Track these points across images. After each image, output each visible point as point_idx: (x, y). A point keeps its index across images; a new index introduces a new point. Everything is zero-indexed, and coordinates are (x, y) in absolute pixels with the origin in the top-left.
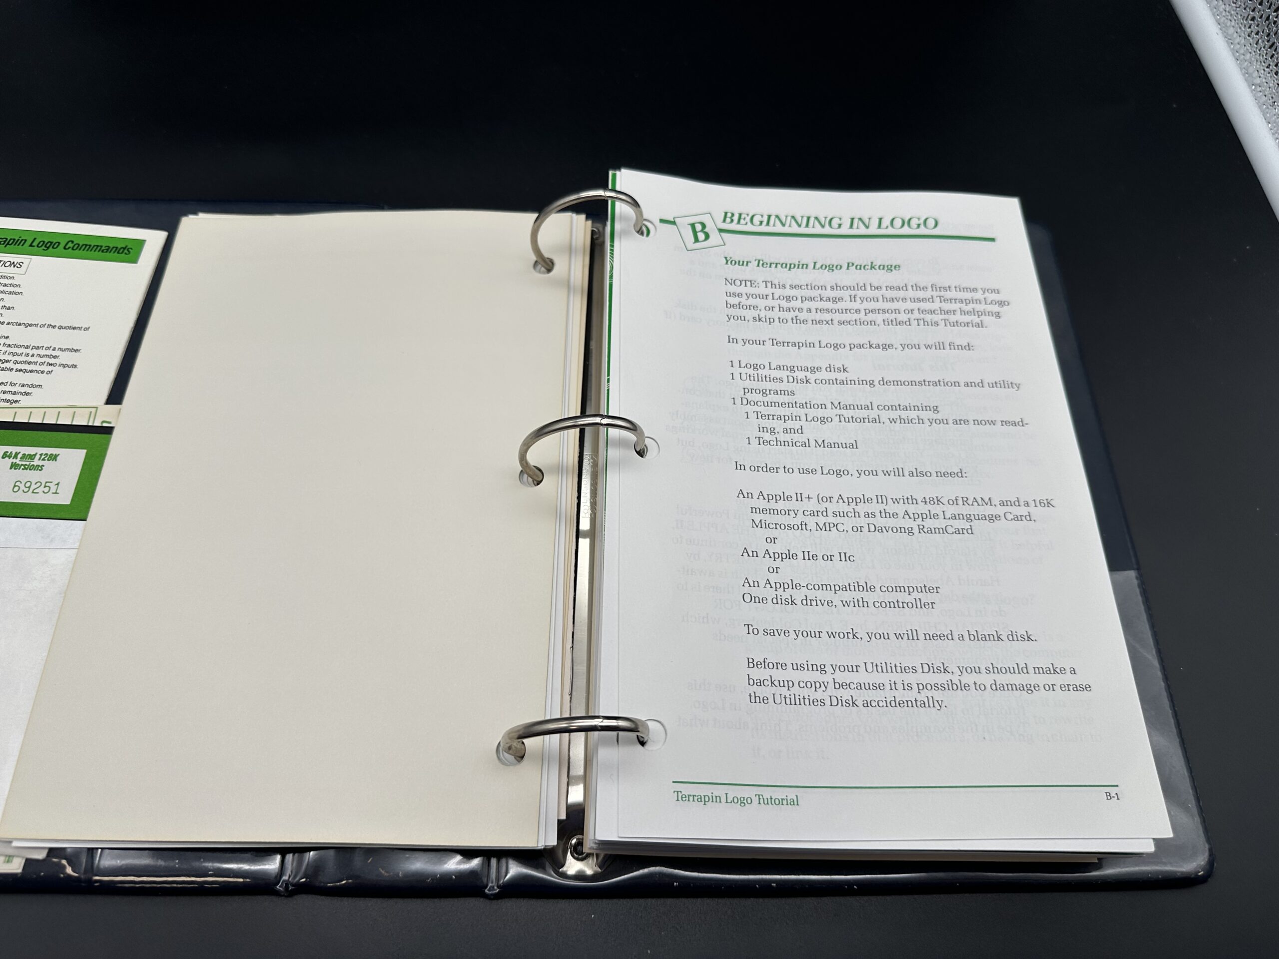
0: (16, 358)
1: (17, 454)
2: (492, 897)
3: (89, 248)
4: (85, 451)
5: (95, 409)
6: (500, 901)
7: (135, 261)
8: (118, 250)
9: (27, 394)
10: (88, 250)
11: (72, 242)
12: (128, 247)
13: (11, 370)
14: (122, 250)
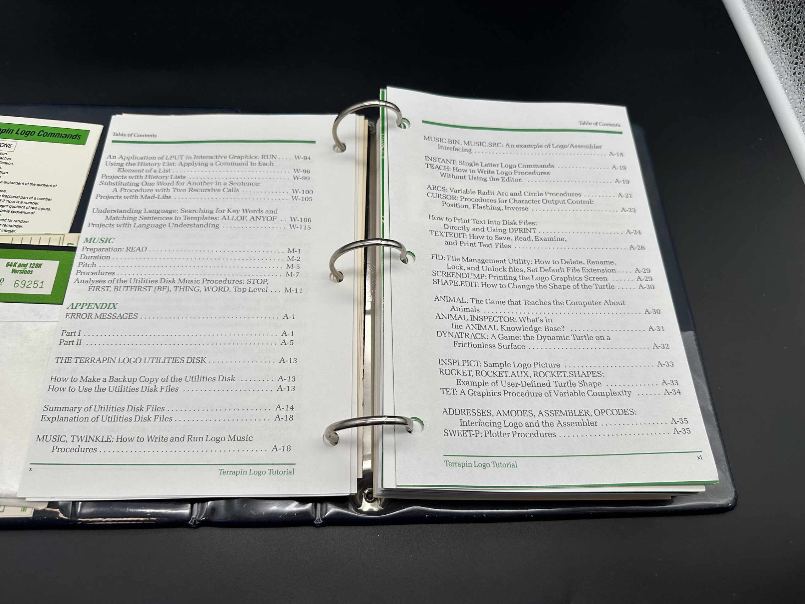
0: (11, 204)
1: (15, 264)
2: (319, 526)
3: (54, 135)
4: (59, 262)
5: (63, 236)
6: (323, 528)
7: (84, 144)
8: (72, 137)
9: (19, 226)
10: (53, 137)
11: (43, 131)
12: (78, 135)
13: (8, 211)
14: (75, 137)
